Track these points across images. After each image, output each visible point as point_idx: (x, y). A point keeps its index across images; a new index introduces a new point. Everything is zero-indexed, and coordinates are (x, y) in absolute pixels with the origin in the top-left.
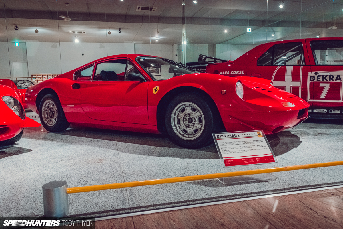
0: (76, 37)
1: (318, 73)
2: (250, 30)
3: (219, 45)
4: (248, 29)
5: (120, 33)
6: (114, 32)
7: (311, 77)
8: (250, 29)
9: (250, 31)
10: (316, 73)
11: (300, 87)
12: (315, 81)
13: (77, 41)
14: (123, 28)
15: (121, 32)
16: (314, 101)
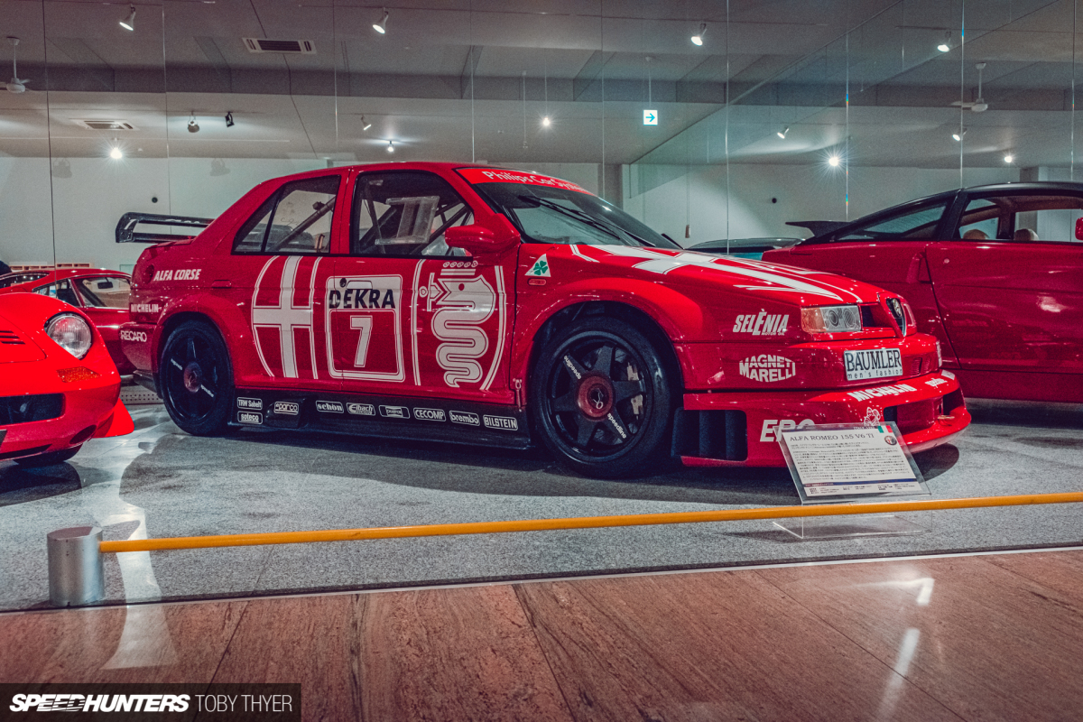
0: (116, 139)
1: (348, 280)
2: (653, 118)
3: (632, 165)
4: (647, 113)
5: (228, 126)
6: (211, 125)
7: (332, 292)
8: (655, 113)
9: (655, 122)
10: (343, 282)
11: (309, 327)
12: (341, 307)
13: (116, 154)
14: (238, 112)
15: (232, 124)
16: (345, 375)
